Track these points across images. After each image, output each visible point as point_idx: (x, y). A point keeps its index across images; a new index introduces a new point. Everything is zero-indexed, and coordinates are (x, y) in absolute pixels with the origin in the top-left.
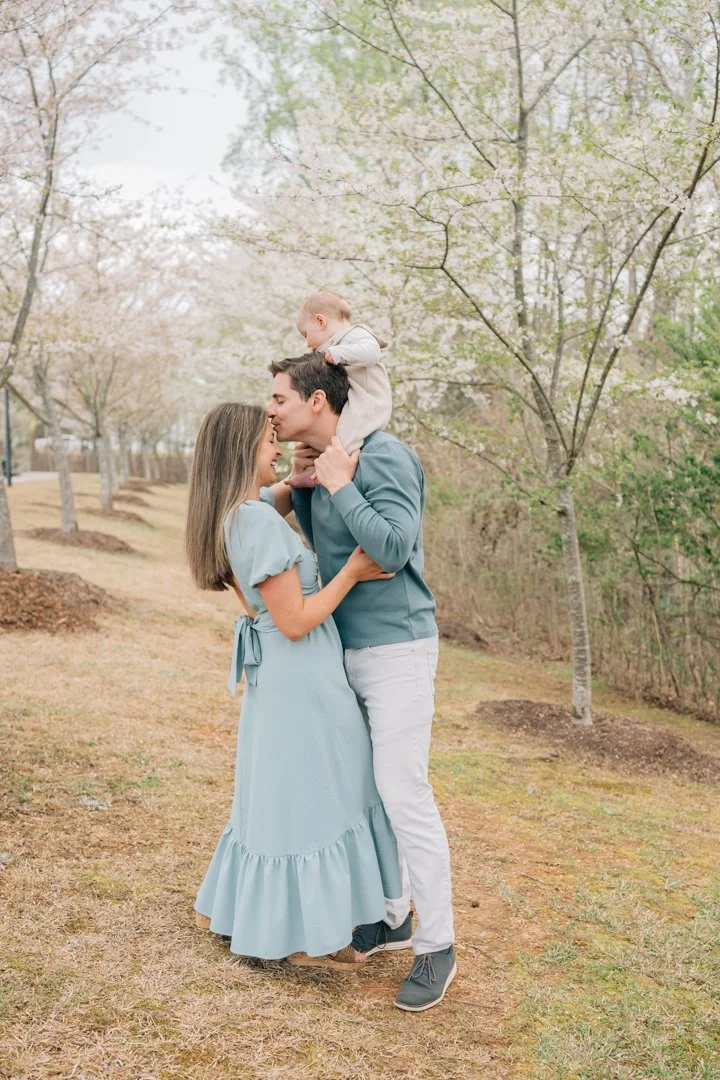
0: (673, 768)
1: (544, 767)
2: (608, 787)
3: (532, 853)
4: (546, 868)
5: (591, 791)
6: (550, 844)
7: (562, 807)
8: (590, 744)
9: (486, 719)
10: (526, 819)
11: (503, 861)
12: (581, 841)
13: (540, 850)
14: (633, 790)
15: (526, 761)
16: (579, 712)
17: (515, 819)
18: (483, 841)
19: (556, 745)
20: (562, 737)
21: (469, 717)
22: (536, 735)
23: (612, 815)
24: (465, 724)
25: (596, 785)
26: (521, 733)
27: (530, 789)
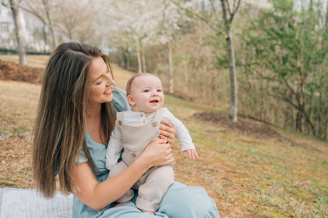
0: (271, 137)
1: (222, 134)
2: (249, 142)
3: (225, 167)
4: (234, 175)
5: (243, 143)
6: (232, 163)
7: (233, 149)
8: (239, 127)
9: (197, 118)
10: (219, 152)
11: (212, 170)
12: (246, 162)
13: (228, 166)
14: (259, 144)
15: (215, 132)
16: (232, 116)
17: (214, 152)
18: (201, 161)
19: (225, 127)
20: (227, 124)
21: (190, 117)
22: (217, 123)
23: (255, 153)
24: (189, 119)
25: (243, 141)
26: (211, 122)
27: (218, 141)
